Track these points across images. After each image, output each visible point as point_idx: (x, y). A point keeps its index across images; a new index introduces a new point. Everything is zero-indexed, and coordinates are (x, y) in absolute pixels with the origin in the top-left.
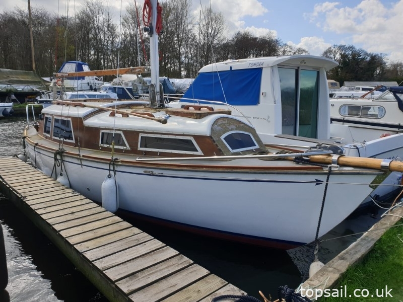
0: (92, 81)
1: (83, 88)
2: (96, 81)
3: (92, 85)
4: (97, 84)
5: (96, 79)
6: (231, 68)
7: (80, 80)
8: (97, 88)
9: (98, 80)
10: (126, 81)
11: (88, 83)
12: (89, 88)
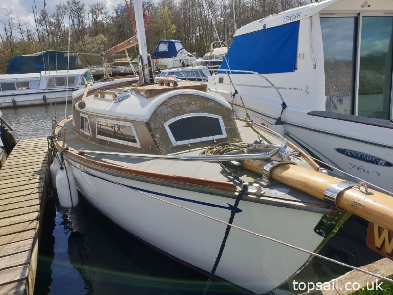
0: (184, 58)
1: (175, 66)
2: (188, 57)
3: (184, 61)
4: (189, 61)
5: (188, 55)
6: (265, 26)
7: (172, 58)
8: (189, 64)
9: (191, 56)
10: (217, 54)
11: (180, 60)
12: (181, 65)
